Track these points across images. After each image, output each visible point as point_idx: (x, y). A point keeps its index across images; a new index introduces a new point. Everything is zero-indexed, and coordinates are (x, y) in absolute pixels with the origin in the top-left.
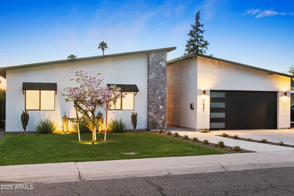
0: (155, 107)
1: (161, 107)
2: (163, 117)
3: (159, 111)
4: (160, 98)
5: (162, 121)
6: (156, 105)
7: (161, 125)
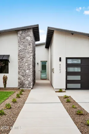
0: (23, 71)
1: (27, 71)
2: (29, 79)
3: (26, 74)
4: (26, 64)
5: (28, 82)
6: (24, 70)
7: (27, 85)
